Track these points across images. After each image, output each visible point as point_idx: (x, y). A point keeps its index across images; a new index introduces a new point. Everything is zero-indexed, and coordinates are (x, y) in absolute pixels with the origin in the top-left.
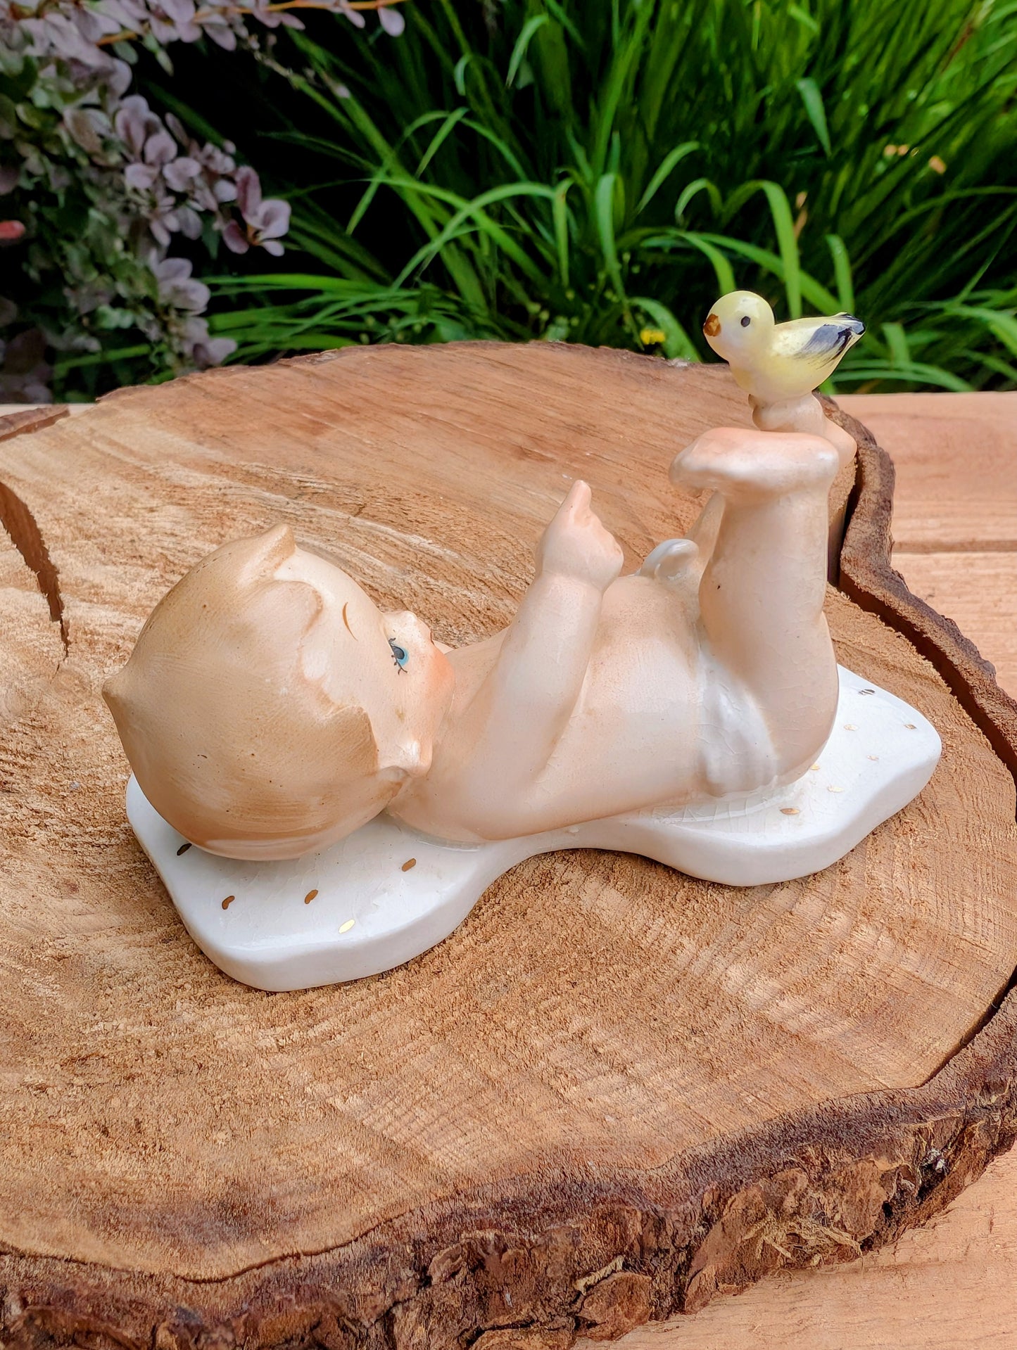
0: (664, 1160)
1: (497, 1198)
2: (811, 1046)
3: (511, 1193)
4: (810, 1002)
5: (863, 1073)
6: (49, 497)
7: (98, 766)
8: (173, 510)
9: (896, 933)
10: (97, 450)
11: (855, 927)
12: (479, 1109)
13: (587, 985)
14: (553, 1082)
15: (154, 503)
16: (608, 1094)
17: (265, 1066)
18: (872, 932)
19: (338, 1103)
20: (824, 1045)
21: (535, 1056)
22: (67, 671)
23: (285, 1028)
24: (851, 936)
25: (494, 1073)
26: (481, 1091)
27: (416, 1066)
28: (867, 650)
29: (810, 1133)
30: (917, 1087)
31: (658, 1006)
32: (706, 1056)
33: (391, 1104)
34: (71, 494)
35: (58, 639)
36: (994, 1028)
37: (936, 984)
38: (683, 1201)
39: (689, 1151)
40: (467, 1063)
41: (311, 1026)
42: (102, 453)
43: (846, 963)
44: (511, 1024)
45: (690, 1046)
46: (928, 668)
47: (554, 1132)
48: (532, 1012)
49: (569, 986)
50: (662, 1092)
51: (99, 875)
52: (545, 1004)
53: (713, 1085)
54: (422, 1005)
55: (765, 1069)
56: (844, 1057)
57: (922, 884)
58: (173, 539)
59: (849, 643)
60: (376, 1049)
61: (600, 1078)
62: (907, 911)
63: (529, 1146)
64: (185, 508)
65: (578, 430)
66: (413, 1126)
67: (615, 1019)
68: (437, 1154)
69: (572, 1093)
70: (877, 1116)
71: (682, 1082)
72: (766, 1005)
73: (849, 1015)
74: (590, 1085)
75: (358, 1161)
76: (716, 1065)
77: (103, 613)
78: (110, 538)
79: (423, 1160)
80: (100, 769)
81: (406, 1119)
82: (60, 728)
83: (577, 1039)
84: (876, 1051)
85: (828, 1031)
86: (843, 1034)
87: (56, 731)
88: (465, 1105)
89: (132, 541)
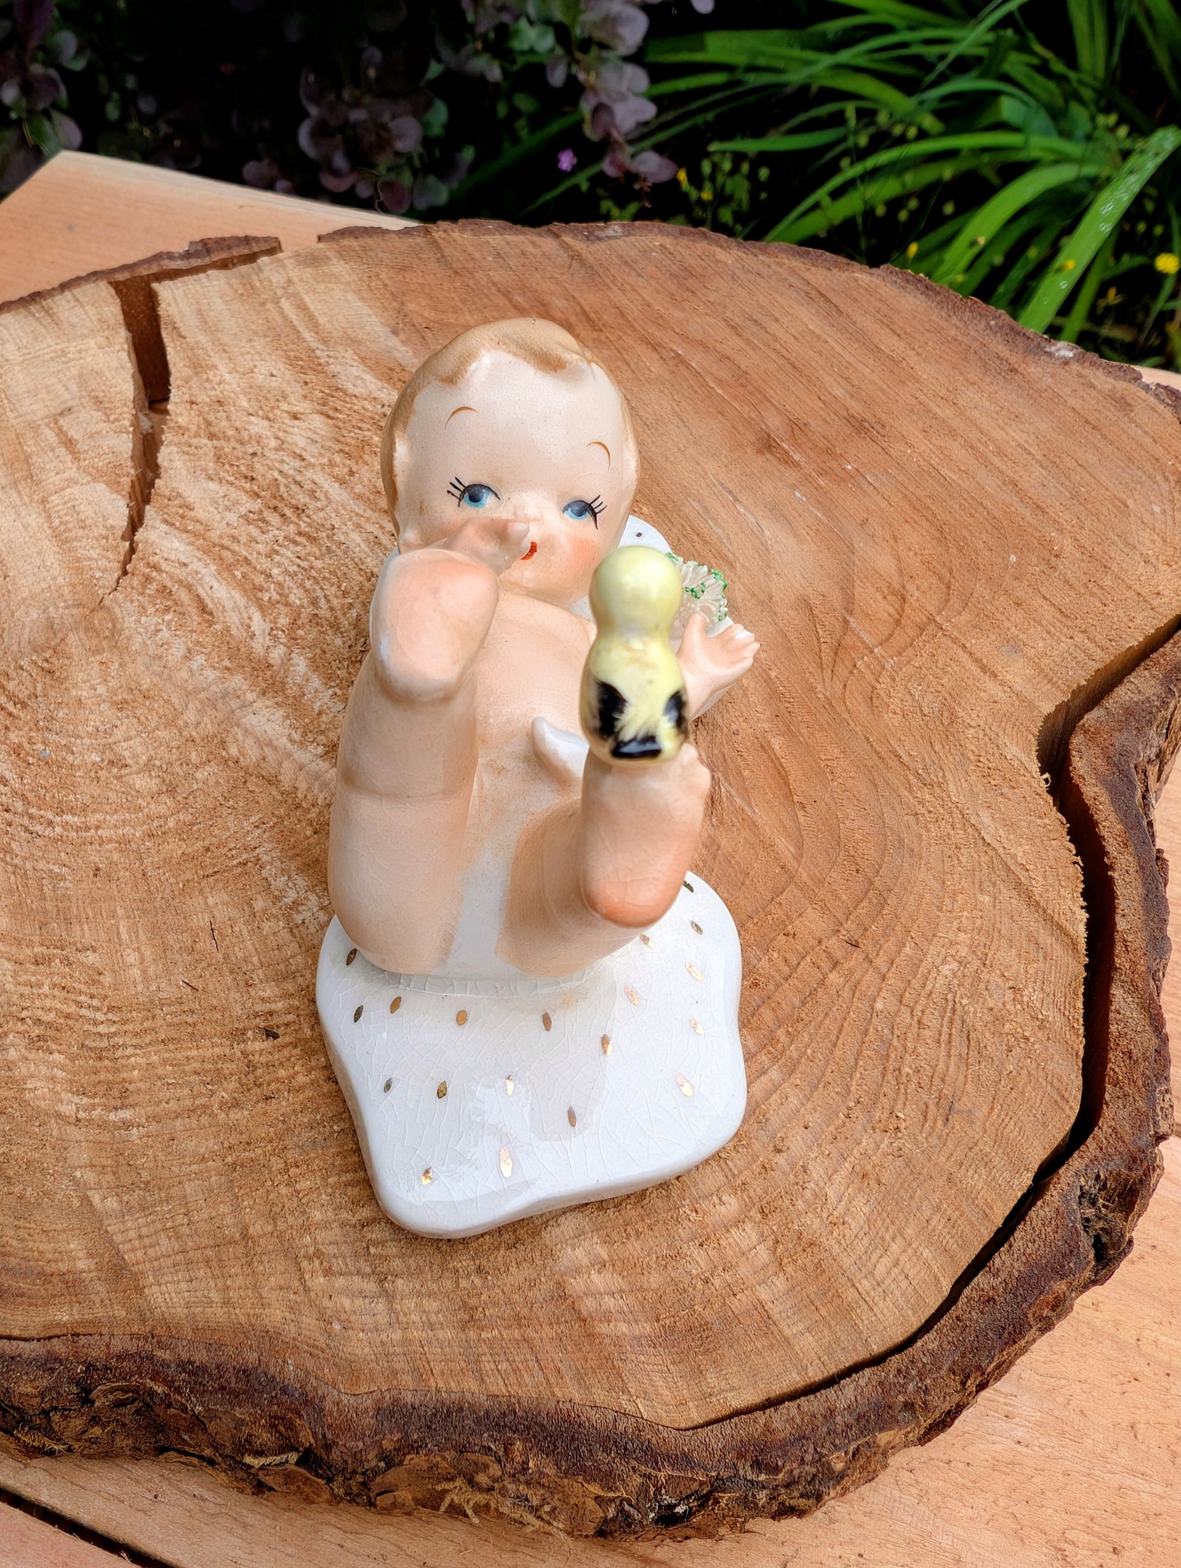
0: (364, 1389)
1: (185, 1356)
2: (591, 1336)
3: (201, 1356)
4: (626, 1287)
5: (625, 1390)
6: (198, 367)
7: (79, 737)
8: (318, 422)
9: (780, 1248)
10: (281, 311)
11: (738, 1222)
12: (220, 1261)
14: (305, 1264)
15: (303, 407)
16: (352, 1298)
17: (54, 1133)
18: (754, 1237)
19: (96, 1198)
20: (607, 1341)
21: (306, 1228)
22: (108, 609)
23: (92, 1101)
24: (728, 1231)
25: (254, 1231)
26: (231, 1242)
27: (188, 1191)
28: (1017, 870)
29: (528, 1428)
30: (678, 1429)
32: (473, 1302)
33: (141, 1221)
34: (223, 369)
35: (116, 566)
36: (812, 1404)
37: (783, 1325)
38: (356, 1437)
39: (394, 1392)
40: (237, 1208)
41: (116, 1109)
42: (285, 318)
43: (699, 1260)
44: (304, 1185)
45: (464, 1283)
46: (1078, 921)
47: (275, 1315)
50: (405, 1320)
51: (16, 866)
53: (462, 1336)
54: (233, 1128)
55: (525, 1340)
56: (619, 1363)
57: (860, 1201)
58: (297, 463)
59: (1001, 851)
60: (161, 1157)
61: (355, 1278)
62: (813, 1224)
63: (243, 1319)
64: (331, 422)
66: (150, 1251)
68: (155, 1289)
69: (318, 1282)
70: (611, 1441)
71: (433, 1318)
72: (578, 1271)
73: (658, 1320)
74: (340, 1282)
75: (81, 1265)
76: (479, 1315)
77: (176, 544)
78: (233, 444)
79: (139, 1290)
80: (79, 741)
81: (147, 1241)
82: (66, 678)
83: (359, 1227)
84: (659, 1371)
85: (623, 1328)
86: (637, 1339)
87: (61, 681)
88: (209, 1252)
89: (254, 454)
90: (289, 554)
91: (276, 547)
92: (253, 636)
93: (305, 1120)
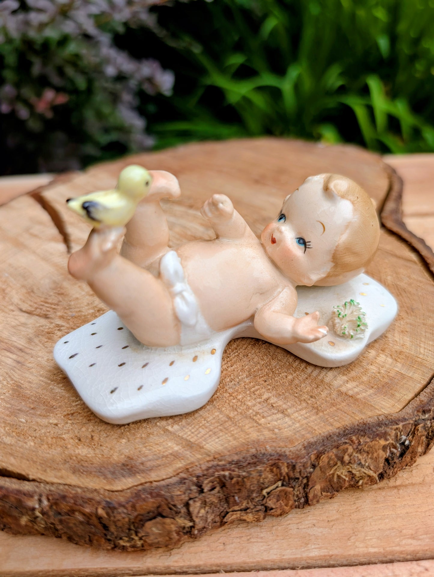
0: (297, 444)
1: (230, 460)
2: (357, 400)
3: (236, 458)
4: (358, 384)
5: (376, 409)
7: (83, 307)
9: (393, 356)
11: (378, 355)
12: (225, 428)
13: (271, 381)
14: (254, 417)
16: (276, 421)
18: (384, 357)
20: (362, 399)
21: (249, 408)
24: (376, 359)
25: (232, 415)
26: (225, 422)
28: (389, 252)
29: (354, 431)
30: (397, 413)
31: (298, 388)
32: (315, 405)
33: (190, 428)
36: (427, 390)
37: (407, 374)
38: (302, 458)
39: (306, 440)
40: (221, 412)
43: (373, 368)
44: (240, 397)
45: (309, 402)
47: (254, 435)
48: (248, 392)
49: (264, 382)
50: (298, 419)
52: (253, 389)
53: (318, 416)
55: (338, 409)
56: (369, 403)
57: (405, 338)
59: (382, 249)
61: (273, 415)
62: (397, 348)
63: (244, 441)
66: (199, 435)
67: (281, 393)
68: (207, 445)
69: (263, 421)
70: (380, 424)
71: (306, 416)
72: (341, 386)
73: (372, 388)
74: (269, 418)
75: (176, 448)
76: (320, 408)
79: (202, 448)
81: (196, 433)
82: (69, 294)
83: (265, 402)
84: (382, 400)
85: (364, 394)
86: (370, 395)
88: (220, 427)
93: (228, 380)
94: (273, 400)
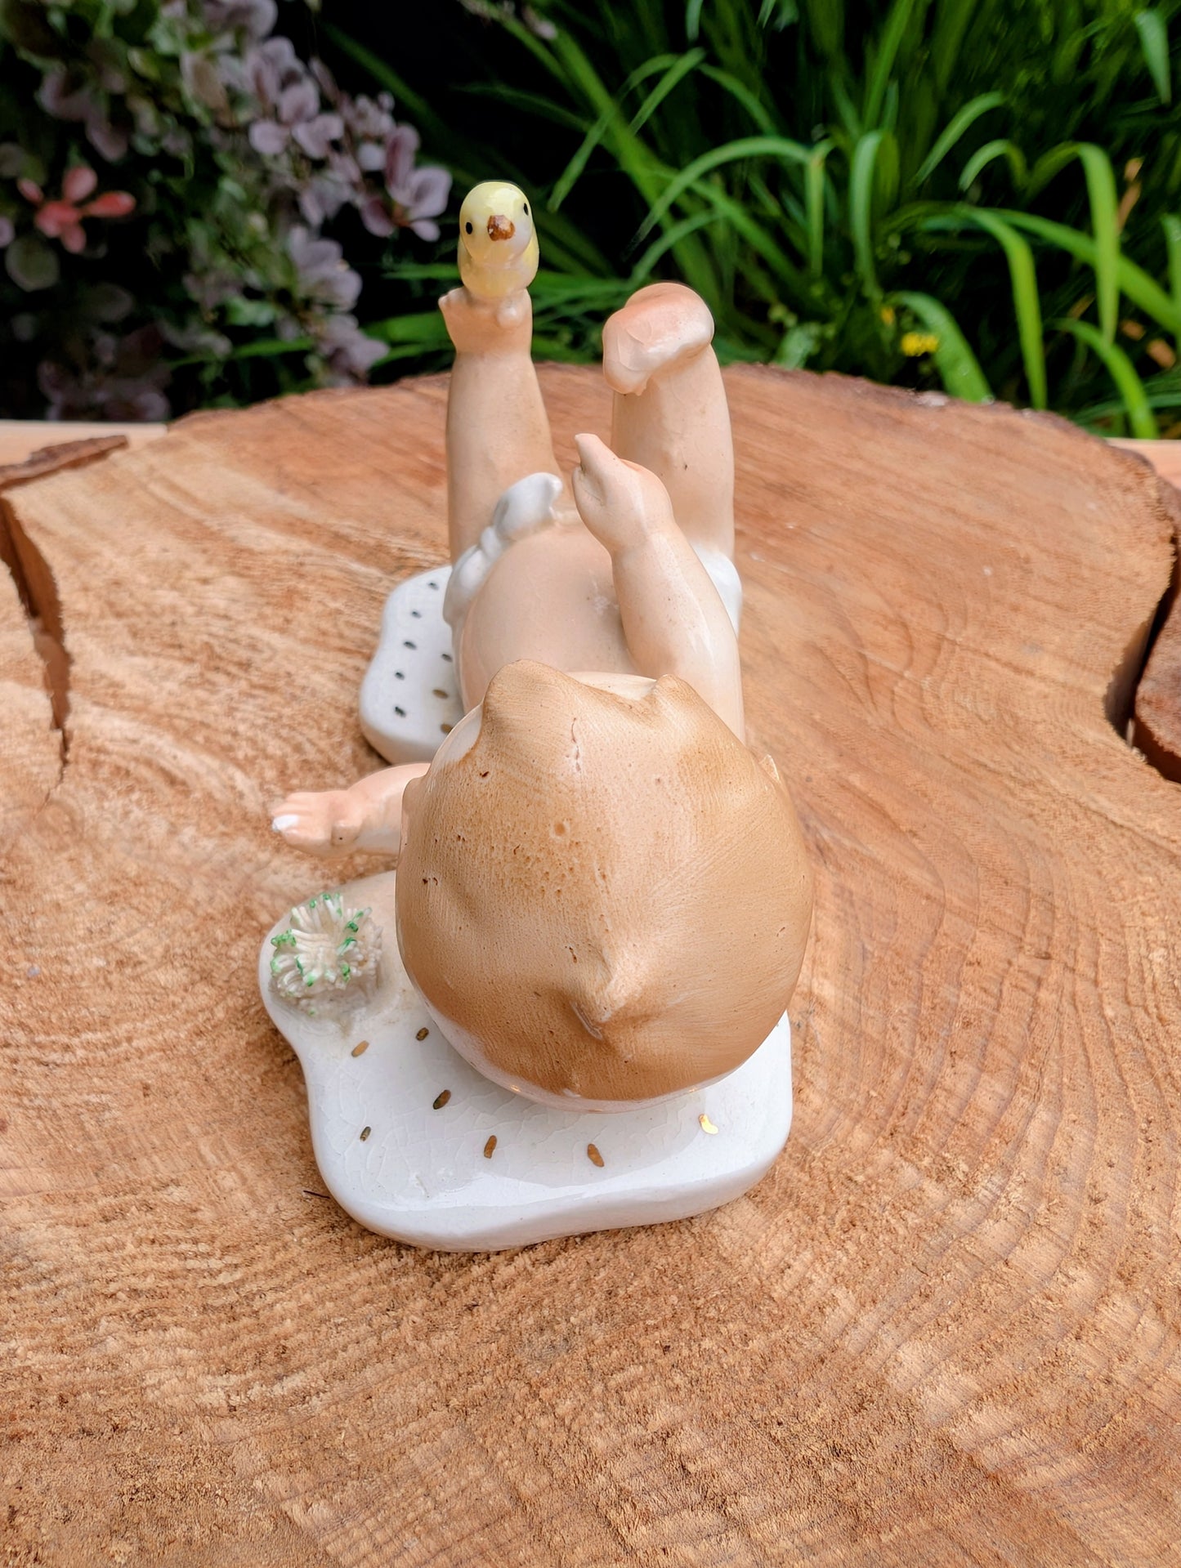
2: (1014, 1496)
4: (1020, 1419)
6: (80, 557)
7: (69, 944)
8: (232, 582)
9: (1167, 1313)
10: (152, 495)
11: (1103, 1297)
12: (499, 1546)
13: (685, 1352)
14: (612, 1514)
15: (209, 572)
16: (693, 1541)
17: (206, 1437)
18: (1130, 1309)
19: (296, 1511)
20: (1035, 1497)
21: (594, 1464)
22: (58, 803)
23: (243, 1377)
24: (1097, 1312)
25: (527, 1489)
26: (503, 1515)
27: (417, 1461)
28: (1164, 843)
31: (787, 1401)
32: (850, 1497)
33: (370, 1523)
34: (108, 553)
35: (53, 758)
40: (492, 1465)
41: (279, 1378)
42: (160, 501)
43: (1085, 1357)
44: (565, 1407)
45: (827, 1476)
48: (598, 1389)
49: (659, 1352)
50: (775, 1551)
51: (39, 1108)
52: (619, 1378)
53: (857, 1549)
54: (442, 1359)
55: (939, 1529)
56: (1064, 1522)
58: (225, 623)
59: (1137, 829)
60: (364, 1426)
61: (684, 1513)
64: (248, 580)
65: (783, 491)
67: (719, 1414)
69: (640, 1535)
71: (809, 1537)
72: (953, 1417)
73: (1080, 1449)
74: (668, 1525)
76: (865, 1514)
77: (117, 723)
78: (146, 618)
80: (72, 949)
81: (389, 1550)
82: (32, 885)
83: (659, 1443)
84: (1117, 1516)
85: (1044, 1473)
86: (1068, 1481)
87: (26, 889)
88: (478, 1538)
89: (173, 624)
90: (250, 708)
91: (234, 705)
92: (241, 795)
93: (531, 1321)
94: (688, 1441)
